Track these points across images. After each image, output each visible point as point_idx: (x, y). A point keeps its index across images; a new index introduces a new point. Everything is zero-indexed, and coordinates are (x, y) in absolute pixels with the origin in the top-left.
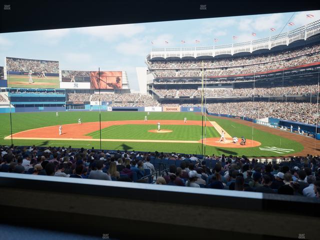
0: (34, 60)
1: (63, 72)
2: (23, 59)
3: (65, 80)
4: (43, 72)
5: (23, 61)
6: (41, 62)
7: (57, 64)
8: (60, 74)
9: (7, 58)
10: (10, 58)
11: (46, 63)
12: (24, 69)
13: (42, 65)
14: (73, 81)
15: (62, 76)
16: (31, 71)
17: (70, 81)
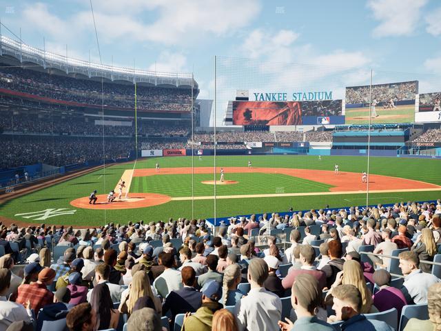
0: (380, 86)
1: (422, 96)
2: (366, 86)
3: (424, 108)
4: (391, 100)
5: (365, 89)
6: (390, 87)
7: (413, 84)
8: (417, 101)
9: (347, 88)
10: (350, 88)
11: (397, 87)
12: (366, 99)
13: (391, 91)
14: (437, 110)
15: (420, 103)
16: (375, 101)
17: (432, 110)
